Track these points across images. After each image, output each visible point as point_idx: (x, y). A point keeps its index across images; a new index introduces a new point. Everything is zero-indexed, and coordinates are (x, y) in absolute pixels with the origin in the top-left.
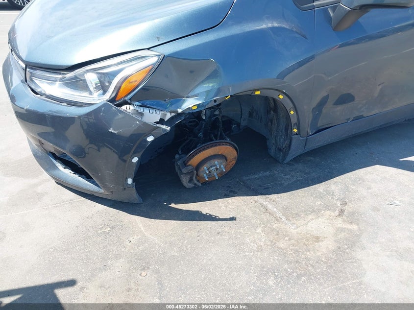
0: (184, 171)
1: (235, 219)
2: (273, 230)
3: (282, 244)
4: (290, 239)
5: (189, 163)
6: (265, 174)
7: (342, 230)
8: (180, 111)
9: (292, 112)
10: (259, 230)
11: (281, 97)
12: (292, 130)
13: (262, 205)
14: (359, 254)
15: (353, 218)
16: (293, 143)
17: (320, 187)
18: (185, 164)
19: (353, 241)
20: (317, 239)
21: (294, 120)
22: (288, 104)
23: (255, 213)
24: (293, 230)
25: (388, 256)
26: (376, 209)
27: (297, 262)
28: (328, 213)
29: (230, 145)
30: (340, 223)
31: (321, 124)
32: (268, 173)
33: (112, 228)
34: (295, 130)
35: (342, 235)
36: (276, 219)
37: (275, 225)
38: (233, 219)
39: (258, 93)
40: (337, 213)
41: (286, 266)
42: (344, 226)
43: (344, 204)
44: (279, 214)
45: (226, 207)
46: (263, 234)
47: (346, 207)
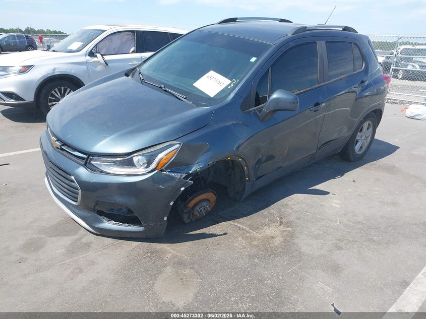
0: (185, 211)
1: (227, 234)
2: (248, 237)
3: (255, 243)
4: (258, 240)
5: (188, 206)
6: (231, 209)
7: (285, 231)
8: (190, 172)
9: (245, 168)
10: (240, 239)
11: (240, 160)
12: (245, 178)
13: (236, 226)
14: (296, 241)
15: (288, 224)
16: (246, 187)
17: (265, 212)
18: (186, 206)
19: (292, 235)
20: (273, 237)
21: (246, 173)
22: (243, 164)
23: (234, 231)
24: (258, 235)
25: (310, 239)
26: (298, 219)
27: (266, 250)
28: (274, 224)
29: (212, 192)
30: (282, 228)
31: (259, 174)
32: (232, 208)
33: (152, 253)
34: (247, 179)
35: (285, 234)
36: (247, 232)
37: (248, 235)
38: (225, 234)
39: (229, 158)
40: (279, 223)
41: (261, 252)
42: (284, 229)
43: (281, 218)
44: (248, 229)
45: (216, 230)
46: (243, 240)
47: (283, 220)
